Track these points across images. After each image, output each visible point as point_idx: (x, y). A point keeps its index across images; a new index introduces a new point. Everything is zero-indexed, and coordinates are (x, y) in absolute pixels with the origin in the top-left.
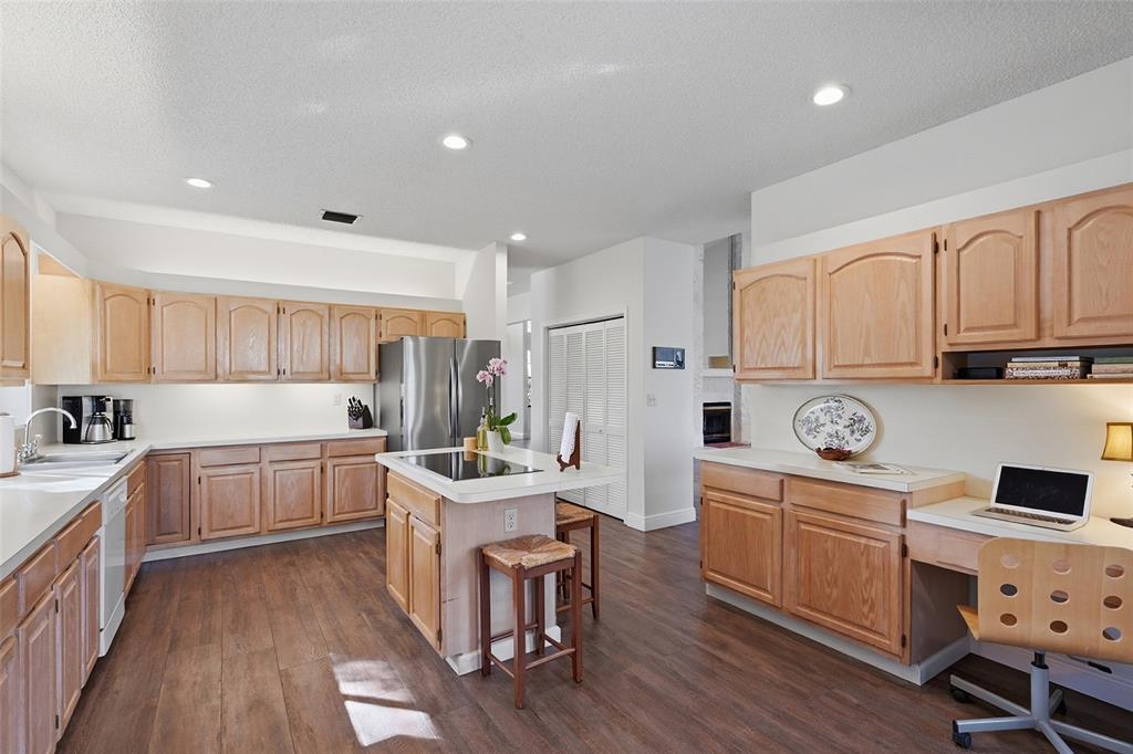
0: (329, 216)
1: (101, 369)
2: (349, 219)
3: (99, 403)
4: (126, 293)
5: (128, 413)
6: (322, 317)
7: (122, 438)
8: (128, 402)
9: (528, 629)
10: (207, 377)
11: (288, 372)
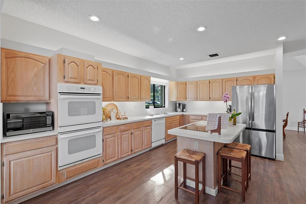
0: (211, 56)
1: (177, 98)
2: (216, 55)
3: (179, 104)
4: (182, 83)
5: (185, 107)
6: (220, 83)
7: (183, 111)
8: (185, 104)
9: (201, 182)
10: (195, 100)
11: (212, 98)
